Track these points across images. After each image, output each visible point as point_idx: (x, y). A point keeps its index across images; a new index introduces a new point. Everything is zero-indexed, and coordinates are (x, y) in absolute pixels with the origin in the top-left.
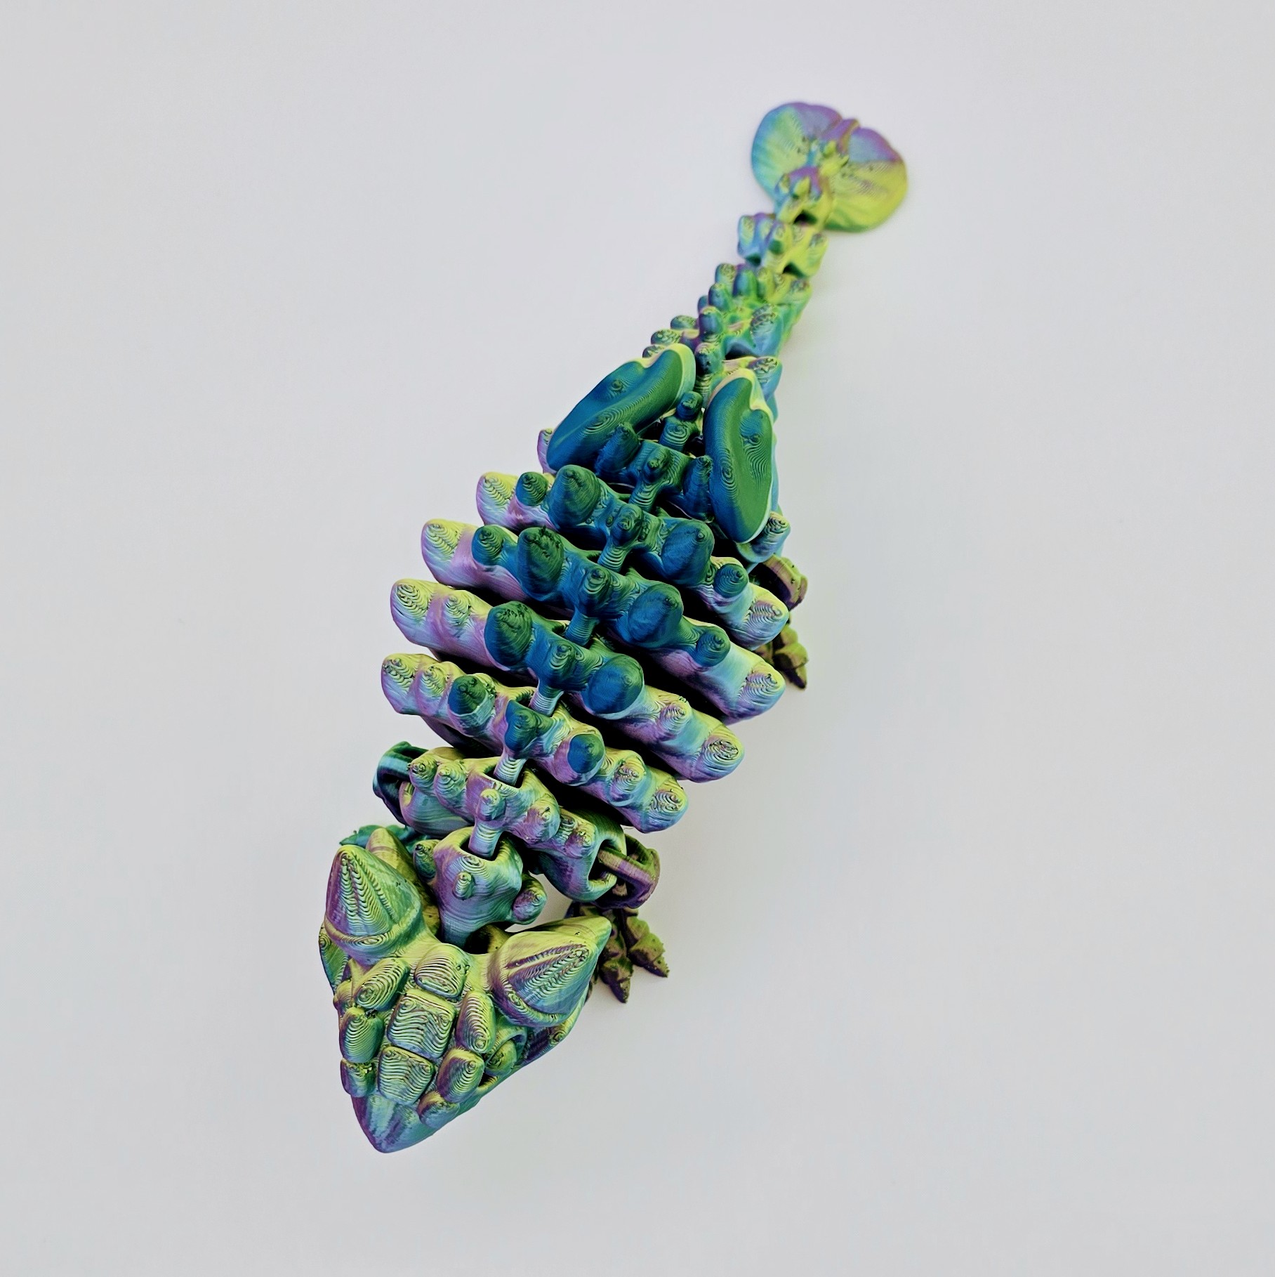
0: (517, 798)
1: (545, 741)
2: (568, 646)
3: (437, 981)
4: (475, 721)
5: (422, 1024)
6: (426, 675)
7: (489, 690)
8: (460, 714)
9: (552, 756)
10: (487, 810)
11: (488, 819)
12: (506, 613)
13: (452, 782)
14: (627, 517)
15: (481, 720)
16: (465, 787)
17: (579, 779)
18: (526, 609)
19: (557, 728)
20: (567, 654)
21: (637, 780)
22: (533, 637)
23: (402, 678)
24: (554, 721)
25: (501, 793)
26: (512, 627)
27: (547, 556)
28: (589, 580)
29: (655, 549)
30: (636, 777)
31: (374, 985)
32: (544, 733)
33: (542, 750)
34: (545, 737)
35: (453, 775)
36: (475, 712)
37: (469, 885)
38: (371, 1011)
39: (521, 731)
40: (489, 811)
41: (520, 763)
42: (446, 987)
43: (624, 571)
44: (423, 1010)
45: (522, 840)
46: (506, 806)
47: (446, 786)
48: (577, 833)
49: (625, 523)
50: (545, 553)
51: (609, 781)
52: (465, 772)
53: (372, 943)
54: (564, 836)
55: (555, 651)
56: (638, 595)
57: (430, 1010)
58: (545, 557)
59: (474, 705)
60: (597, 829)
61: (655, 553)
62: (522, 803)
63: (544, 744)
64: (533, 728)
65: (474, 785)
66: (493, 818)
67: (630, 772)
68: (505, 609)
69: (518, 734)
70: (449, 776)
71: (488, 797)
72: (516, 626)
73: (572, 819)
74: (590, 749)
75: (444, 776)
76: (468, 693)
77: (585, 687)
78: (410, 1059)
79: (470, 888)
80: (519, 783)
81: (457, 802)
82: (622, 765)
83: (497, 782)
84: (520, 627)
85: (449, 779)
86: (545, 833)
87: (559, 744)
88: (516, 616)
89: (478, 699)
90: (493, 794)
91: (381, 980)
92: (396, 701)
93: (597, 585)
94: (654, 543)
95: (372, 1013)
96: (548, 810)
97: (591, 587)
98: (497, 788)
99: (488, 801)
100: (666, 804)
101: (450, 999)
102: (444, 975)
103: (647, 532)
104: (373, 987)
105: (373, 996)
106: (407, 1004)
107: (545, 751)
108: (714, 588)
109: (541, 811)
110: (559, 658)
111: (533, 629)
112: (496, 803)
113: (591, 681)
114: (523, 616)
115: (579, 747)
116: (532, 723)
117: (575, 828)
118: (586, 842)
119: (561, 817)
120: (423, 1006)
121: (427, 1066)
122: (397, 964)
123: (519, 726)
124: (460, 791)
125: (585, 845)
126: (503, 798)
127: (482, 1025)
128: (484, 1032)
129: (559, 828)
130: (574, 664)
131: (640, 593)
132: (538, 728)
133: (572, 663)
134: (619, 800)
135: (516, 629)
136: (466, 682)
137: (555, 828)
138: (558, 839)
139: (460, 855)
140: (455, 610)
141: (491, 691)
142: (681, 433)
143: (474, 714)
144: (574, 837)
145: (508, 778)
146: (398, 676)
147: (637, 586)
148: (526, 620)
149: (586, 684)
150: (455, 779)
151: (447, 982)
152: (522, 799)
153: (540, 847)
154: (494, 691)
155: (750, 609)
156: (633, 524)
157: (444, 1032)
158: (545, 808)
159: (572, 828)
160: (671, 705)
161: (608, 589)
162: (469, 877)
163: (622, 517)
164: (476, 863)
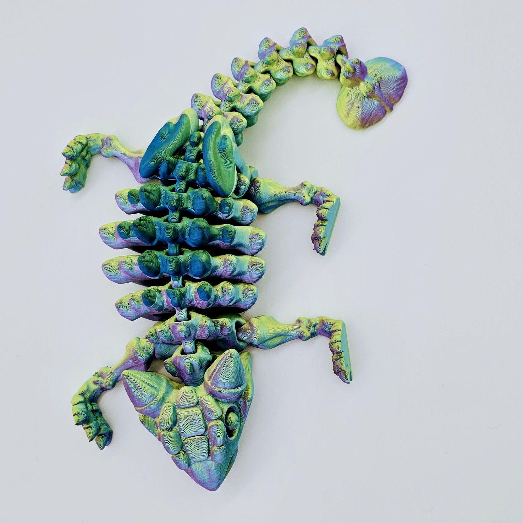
0: (192, 324)
1: (188, 297)
2: (172, 259)
3: (187, 402)
4: (158, 305)
5: (191, 422)
6: (132, 300)
7: (156, 291)
8: (151, 306)
9: (194, 301)
10: (183, 335)
11: (186, 338)
12: (143, 258)
13: (165, 332)
14: (172, 201)
15: (160, 303)
16: (170, 332)
17: (209, 304)
18: (151, 252)
19: (190, 290)
20: (173, 262)
21: (231, 290)
22: (159, 261)
23: (126, 307)
24: (187, 287)
25: (185, 325)
26: (148, 262)
27: (146, 228)
28: (166, 232)
29: (190, 206)
30: (230, 290)
31: (164, 418)
32: (186, 294)
33: (189, 301)
34: (187, 295)
35: (163, 329)
36: (156, 302)
37: (191, 367)
38: (169, 428)
39: (176, 298)
40: (184, 335)
41: (184, 311)
42: (191, 402)
43: (180, 221)
44: (188, 416)
45: (204, 339)
46: (190, 329)
47: (163, 335)
48: (222, 325)
49: (172, 204)
50: (145, 227)
51: (222, 297)
52: (168, 326)
53: (154, 403)
54: (219, 329)
55: (168, 262)
56: (189, 228)
57: (191, 414)
58: (146, 229)
59: (154, 300)
60: (229, 319)
61: (190, 209)
62: (195, 325)
63: (189, 298)
64: (180, 294)
65: (174, 328)
66: (187, 336)
67: (227, 289)
68: (142, 256)
69: (176, 300)
70: (162, 331)
71: (180, 329)
72: (150, 260)
73: (218, 321)
74: (205, 290)
75: (160, 331)
76: (149, 297)
77: (189, 270)
78: (196, 439)
79: (192, 368)
80: (189, 318)
81: (171, 339)
82: (223, 289)
83: (181, 322)
84: (152, 260)
85: (163, 332)
86: (210, 331)
87: (194, 295)
88: (148, 256)
89: (154, 297)
90: (182, 327)
91: (166, 414)
92: (129, 316)
93: (170, 232)
94: (188, 205)
95: (170, 429)
96: (206, 322)
97: (168, 234)
98: (182, 325)
99: (181, 331)
100: (249, 294)
101: (195, 406)
102: (188, 398)
103: (184, 202)
104: (164, 419)
105: (166, 422)
106: (181, 418)
107: (191, 301)
108: (221, 212)
109: (204, 324)
110: (171, 265)
111: (158, 258)
112: (185, 330)
113: (190, 267)
114: (151, 255)
115: (201, 291)
116: (178, 293)
117: (221, 323)
118: (228, 326)
119: (214, 323)
120: (187, 414)
121: (203, 438)
122: (168, 405)
123: (174, 297)
124: (169, 334)
125: (228, 327)
126: (187, 327)
127: (212, 407)
128: (214, 409)
129: (215, 327)
130: (179, 264)
131: (190, 227)
132: (182, 294)
133: (178, 264)
134: (230, 302)
135: (150, 261)
136: (146, 293)
137: (213, 327)
138: (217, 332)
139: (181, 357)
140: (127, 265)
141: (157, 291)
142: (193, 153)
143: (156, 303)
144: (222, 327)
145: (183, 318)
146: (124, 307)
147: (187, 224)
148: (153, 256)
149: (189, 269)
150: (165, 330)
151: (190, 400)
152: (194, 324)
153: (212, 338)
154: (159, 290)
155: (241, 211)
156: (176, 203)
157: (200, 420)
158: (204, 321)
159: (220, 324)
160: (226, 260)
161: (175, 231)
162: (189, 364)
163: (170, 201)
164: (189, 357)
